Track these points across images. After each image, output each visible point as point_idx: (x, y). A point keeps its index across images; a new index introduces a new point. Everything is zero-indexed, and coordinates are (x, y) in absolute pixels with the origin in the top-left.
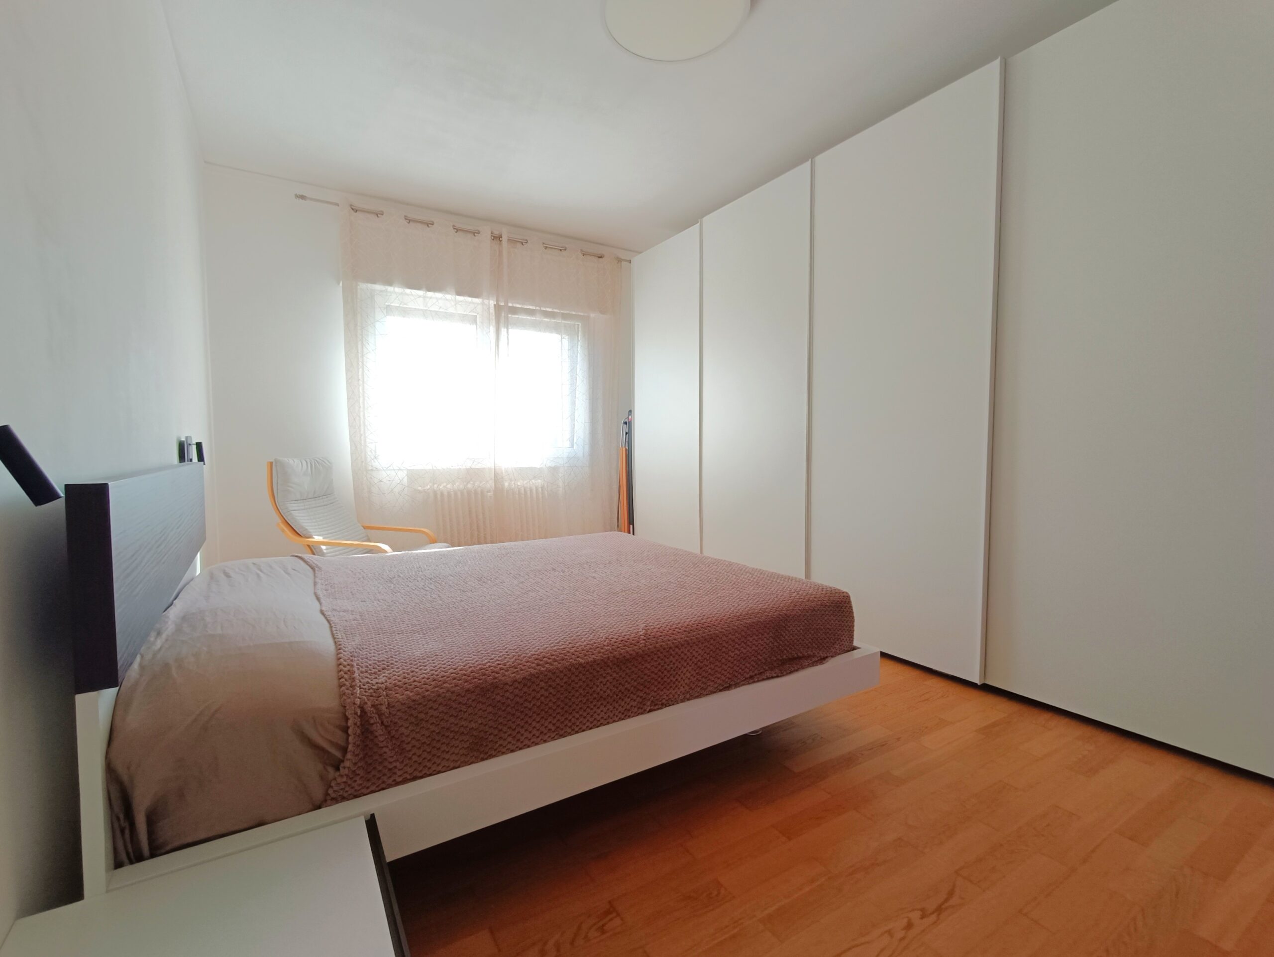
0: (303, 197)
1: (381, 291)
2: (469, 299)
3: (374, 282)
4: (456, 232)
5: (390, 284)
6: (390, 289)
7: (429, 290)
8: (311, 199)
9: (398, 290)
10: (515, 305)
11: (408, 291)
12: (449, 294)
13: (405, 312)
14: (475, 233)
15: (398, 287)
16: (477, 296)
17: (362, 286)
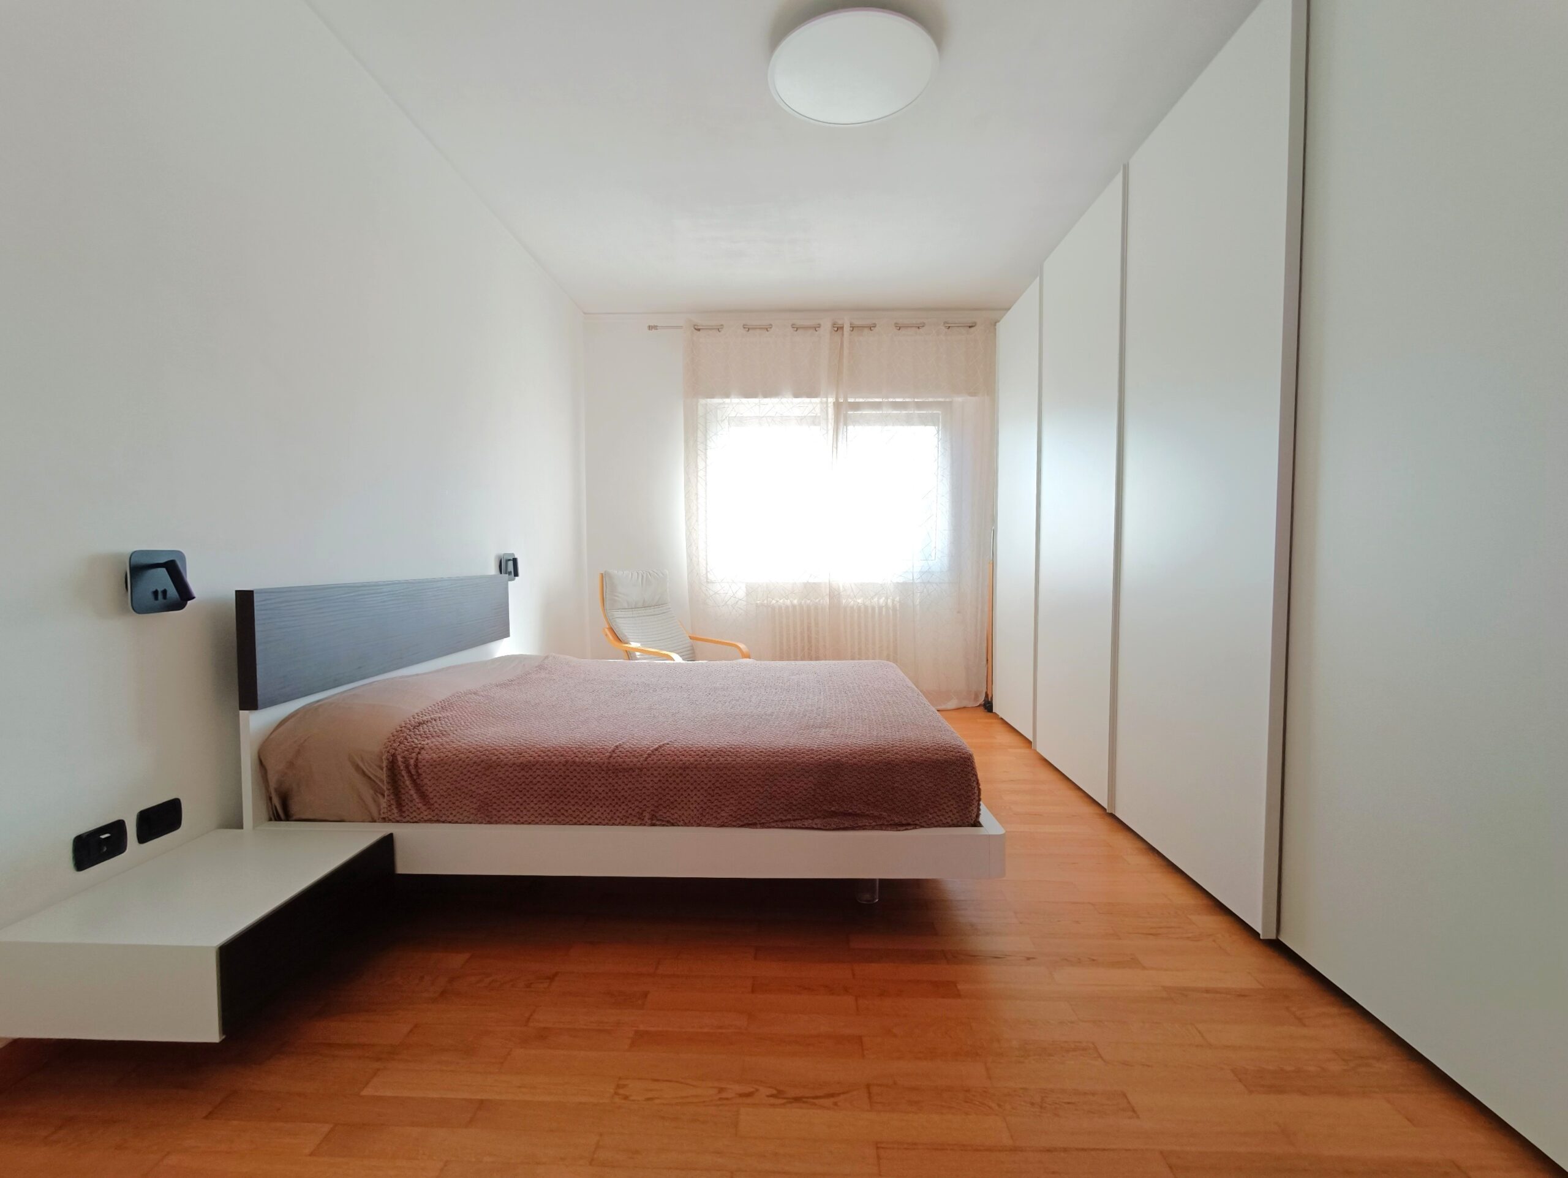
0: (655, 327)
1: (720, 404)
2: (808, 400)
3: (713, 397)
4: (796, 331)
5: (727, 396)
6: (727, 400)
7: (765, 396)
8: (663, 327)
9: (735, 400)
10: (857, 400)
11: (744, 400)
12: (785, 398)
13: (741, 420)
14: (816, 328)
15: (735, 398)
16: (816, 396)
17: (702, 401)
